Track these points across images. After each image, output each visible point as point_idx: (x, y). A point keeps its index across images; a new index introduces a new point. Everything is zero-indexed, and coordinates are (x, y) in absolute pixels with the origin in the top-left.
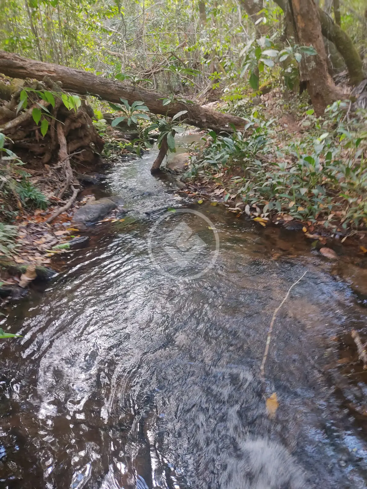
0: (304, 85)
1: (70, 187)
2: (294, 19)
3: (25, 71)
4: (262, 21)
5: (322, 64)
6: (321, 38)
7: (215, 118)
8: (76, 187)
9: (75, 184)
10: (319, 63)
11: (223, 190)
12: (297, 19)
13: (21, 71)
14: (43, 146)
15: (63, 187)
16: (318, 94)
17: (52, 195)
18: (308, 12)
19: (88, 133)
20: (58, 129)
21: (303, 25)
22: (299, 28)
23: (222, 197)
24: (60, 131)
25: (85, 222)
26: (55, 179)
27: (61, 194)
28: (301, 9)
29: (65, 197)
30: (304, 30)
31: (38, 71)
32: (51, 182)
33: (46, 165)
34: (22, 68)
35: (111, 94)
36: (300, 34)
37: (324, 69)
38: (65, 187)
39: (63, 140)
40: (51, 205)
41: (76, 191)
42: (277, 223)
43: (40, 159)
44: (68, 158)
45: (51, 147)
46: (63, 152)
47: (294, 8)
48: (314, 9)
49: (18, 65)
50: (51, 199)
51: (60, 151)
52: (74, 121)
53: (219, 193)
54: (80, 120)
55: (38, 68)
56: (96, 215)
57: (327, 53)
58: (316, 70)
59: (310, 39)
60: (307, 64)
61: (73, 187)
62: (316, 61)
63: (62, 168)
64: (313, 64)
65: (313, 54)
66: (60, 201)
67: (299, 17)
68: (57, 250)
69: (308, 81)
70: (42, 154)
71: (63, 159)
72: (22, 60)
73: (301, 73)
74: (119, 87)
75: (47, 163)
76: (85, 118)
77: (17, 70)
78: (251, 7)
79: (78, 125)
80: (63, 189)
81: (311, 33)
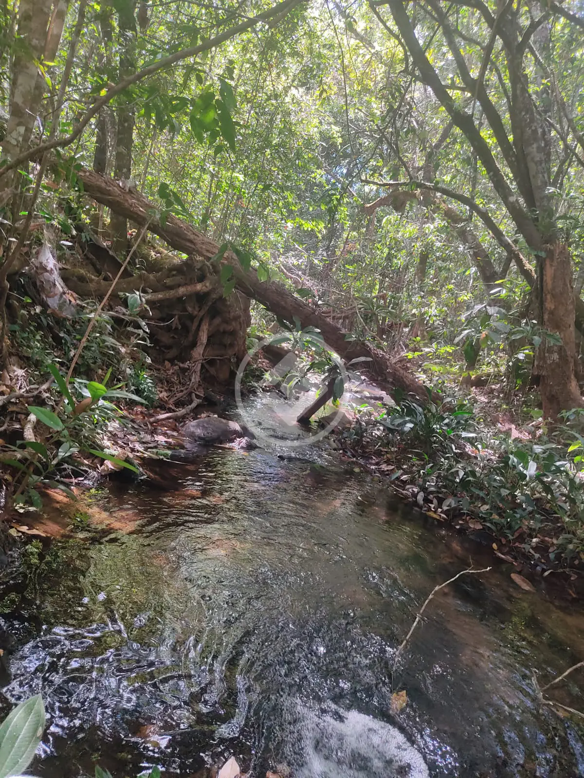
0: (537, 380)
1: (190, 394)
2: (542, 297)
3: (193, 246)
4: (499, 291)
5: (567, 360)
6: (572, 328)
7: (405, 382)
8: (198, 397)
9: (197, 393)
10: (563, 358)
11: (393, 467)
12: (546, 299)
13: (188, 244)
14: (173, 337)
15: (182, 391)
16: (553, 396)
17: (164, 395)
18: (561, 294)
19: (236, 342)
20: (203, 324)
21: (553, 307)
22: (546, 309)
23: (388, 475)
24: (205, 327)
25: (197, 439)
26: (175, 379)
27: (175, 398)
28: (554, 288)
29: (180, 404)
30: (552, 313)
31: (208, 251)
32: (167, 382)
33: (166, 362)
34: (191, 241)
35: (284, 308)
36: (546, 317)
37: (570, 368)
38: (185, 392)
39: (204, 338)
40: (158, 407)
41: (196, 402)
42: (458, 527)
43: (164, 352)
44: (201, 361)
45: (185, 342)
46: (198, 352)
47: (544, 284)
48: (570, 294)
49: (188, 237)
50: (161, 399)
51: (195, 349)
52: (226, 321)
53: (386, 469)
54: (234, 323)
55: (209, 248)
56: (215, 435)
57: (578, 352)
58: (558, 365)
59: (558, 325)
60: (547, 355)
61: (194, 396)
62: (559, 353)
63: (189, 369)
64: (556, 356)
65: (558, 344)
66: (171, 406)
67: (549, 297)
68: (153, 453)
69: (543, 376)
70: (169, 347)
71: (194, 360)
72: (194, 234)
73: (536, 363)
74: (296, 304)
75: (169, 360)
76: (240, 323)
77: (183, 242)
78: (488, 275)
79: (230, 328)
80: (181, 394)
81: (561, 319)
